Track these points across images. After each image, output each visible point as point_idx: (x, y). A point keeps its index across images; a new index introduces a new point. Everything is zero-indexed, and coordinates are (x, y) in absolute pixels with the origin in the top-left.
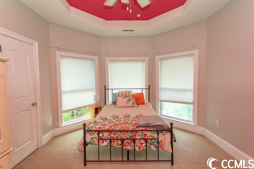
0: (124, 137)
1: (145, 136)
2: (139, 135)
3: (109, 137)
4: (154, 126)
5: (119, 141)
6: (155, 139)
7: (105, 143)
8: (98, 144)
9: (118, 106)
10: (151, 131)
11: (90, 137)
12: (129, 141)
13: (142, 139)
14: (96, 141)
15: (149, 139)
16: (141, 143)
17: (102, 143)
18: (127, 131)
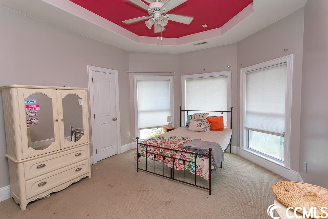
0: (166, 155)
1: (184, 158)
2: (179, 155)
3: (154, 152)
4: (193, 150)
5: (162, 157)
6: (193, 162)
7: (151, 157)
8: (146, 157)
9: (189, 130)
10: (190, 153)
11: (142, 149)
12: (170, 159)
13: (181, 160)
14: (145, 153)
15: (188, 161)
16: (180, 164)
17: (149, 156)
18: (169, 149)
